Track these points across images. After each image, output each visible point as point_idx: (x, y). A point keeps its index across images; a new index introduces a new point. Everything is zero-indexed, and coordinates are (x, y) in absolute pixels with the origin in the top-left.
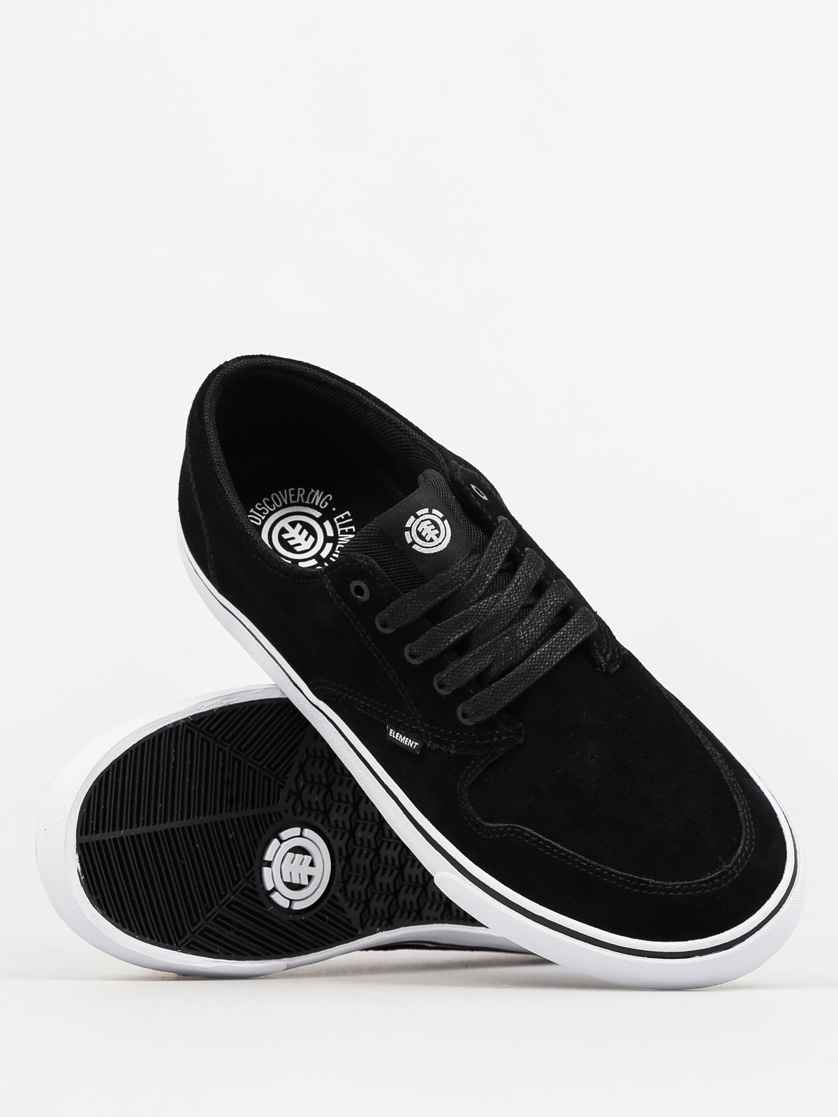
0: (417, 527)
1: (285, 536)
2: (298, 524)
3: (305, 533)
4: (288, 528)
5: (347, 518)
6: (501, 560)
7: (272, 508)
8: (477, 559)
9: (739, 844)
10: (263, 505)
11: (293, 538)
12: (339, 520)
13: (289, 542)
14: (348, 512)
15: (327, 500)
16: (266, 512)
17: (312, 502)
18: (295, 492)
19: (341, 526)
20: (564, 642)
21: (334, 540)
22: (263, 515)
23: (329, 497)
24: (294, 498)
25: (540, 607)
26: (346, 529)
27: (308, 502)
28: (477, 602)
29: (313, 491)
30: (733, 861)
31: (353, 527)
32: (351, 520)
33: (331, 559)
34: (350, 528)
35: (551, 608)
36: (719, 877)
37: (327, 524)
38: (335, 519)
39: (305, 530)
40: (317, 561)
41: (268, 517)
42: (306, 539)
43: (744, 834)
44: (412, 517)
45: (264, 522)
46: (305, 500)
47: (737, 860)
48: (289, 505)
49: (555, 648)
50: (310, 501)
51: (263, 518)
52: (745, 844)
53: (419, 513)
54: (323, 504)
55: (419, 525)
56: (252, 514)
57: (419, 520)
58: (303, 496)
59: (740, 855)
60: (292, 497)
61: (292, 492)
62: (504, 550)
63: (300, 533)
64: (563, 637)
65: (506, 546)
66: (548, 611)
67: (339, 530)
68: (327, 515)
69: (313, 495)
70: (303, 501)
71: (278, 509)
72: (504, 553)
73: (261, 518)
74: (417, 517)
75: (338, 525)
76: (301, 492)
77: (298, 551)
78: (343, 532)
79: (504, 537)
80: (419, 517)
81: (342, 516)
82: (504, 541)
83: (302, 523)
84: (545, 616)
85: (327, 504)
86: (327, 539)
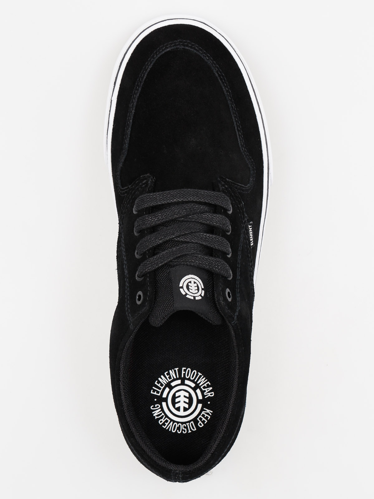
0: (197, 293)
1: (187, 406)
2: (176, 407)
3: (177, 400)
4: (182, 409)
5: (154, 391)
6: (162, 254)
7: (180, 425)
8: (173, 261)
9: (165, 53)
10: (182, 430)
11: (184, 402)
12: (158, 392)
13: (188, 402)
14: (152, 392)
15: (154, 407)
16: (184, 426)
17: (161, 412)
18: (164, 424)
19: (160, 389)
20: (165, 197)
21: (168, 385)
22: (187, 425)
23: (153, 408)
24: (167, 421)
25: (162, 220)
26: (159, 385)
27: (163, 414)
28: (190, 242)
29: (156, 417)
30: (175, 47)
31: (156, 383)
32: (153, 388)
33: (178, 377)
34: (157, 384)
35: (157, 217)
36: (187, 46)
37: (164, 396)
38: (159, 395)
39: (176, 402)
40: (184, 381)
41: (185, 423)
42: (179, 396)
43: (159, 56)
44: (196, 299)
45: (189, 422)
46: (163, 416)
47: (173, 46)
48: (171, 420)
49: (172, 197)
50: (161, 414)
51: (188, 424)
52: (163, 50)
53: (192, 298)
54: (158, 406)
55: (196, 293)
56: (191, 430)
57: (195, 295)
58: (162, 419)
59: (170, 47)
60: (167, 423)
61: (165, 425)
62: (156, 258)
63: (179, 402)
64: (163, 199)
65: (153, 260)
66: (160, 216)
67: (162, 388)
68: (161, 400)
69: (157, 416)
70: (164, 416)
71: (178, 423)
72: (157, 257)
73: (189, 425)
74: (194, 297)
75: (160, 391)
76: (161, 422)
77: (188, 394)
78: (162, 385)
79: (150, 265)
80: (193, 296)
81: (155, 393)
82: (152, 262)
83: (174, 406)
84: (164, 214)
85: (156, 405)
86: (171, 388)
